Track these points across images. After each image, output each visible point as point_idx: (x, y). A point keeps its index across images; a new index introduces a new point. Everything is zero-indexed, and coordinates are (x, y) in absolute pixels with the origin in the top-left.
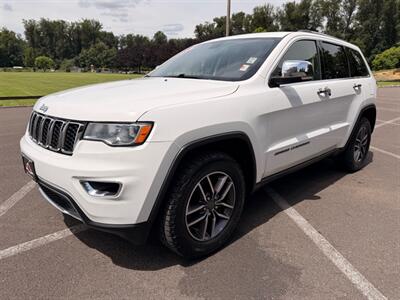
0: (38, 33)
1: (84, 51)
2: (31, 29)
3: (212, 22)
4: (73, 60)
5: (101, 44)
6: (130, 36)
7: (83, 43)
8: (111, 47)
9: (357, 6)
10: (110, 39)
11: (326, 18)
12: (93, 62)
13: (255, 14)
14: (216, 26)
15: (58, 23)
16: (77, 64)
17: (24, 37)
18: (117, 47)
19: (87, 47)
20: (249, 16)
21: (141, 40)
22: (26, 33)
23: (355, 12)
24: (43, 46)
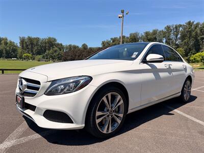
0: (26, 43)
1: (47, 51)
2: (22, 41)
3: (110, 40)
4: (42, 56)
5: (56, 48)
6: (70, 46)
7: (47, 48)
8: (61, 50)
9: (180, 34)
10: (60, 47)
11: (164, 39)
12: (51, 57)
13: (131, 36)
14: (112, 41)
15: (36, 39)
16: (43, 57)
17: (19, 45)
18: (63, 50)
19: (49, 50)
20: (127, 38)
21: (75, 47)
22: (20, 43)
23: (179, 36)
24: (28, 49)
